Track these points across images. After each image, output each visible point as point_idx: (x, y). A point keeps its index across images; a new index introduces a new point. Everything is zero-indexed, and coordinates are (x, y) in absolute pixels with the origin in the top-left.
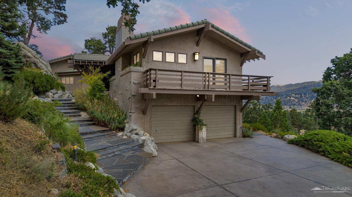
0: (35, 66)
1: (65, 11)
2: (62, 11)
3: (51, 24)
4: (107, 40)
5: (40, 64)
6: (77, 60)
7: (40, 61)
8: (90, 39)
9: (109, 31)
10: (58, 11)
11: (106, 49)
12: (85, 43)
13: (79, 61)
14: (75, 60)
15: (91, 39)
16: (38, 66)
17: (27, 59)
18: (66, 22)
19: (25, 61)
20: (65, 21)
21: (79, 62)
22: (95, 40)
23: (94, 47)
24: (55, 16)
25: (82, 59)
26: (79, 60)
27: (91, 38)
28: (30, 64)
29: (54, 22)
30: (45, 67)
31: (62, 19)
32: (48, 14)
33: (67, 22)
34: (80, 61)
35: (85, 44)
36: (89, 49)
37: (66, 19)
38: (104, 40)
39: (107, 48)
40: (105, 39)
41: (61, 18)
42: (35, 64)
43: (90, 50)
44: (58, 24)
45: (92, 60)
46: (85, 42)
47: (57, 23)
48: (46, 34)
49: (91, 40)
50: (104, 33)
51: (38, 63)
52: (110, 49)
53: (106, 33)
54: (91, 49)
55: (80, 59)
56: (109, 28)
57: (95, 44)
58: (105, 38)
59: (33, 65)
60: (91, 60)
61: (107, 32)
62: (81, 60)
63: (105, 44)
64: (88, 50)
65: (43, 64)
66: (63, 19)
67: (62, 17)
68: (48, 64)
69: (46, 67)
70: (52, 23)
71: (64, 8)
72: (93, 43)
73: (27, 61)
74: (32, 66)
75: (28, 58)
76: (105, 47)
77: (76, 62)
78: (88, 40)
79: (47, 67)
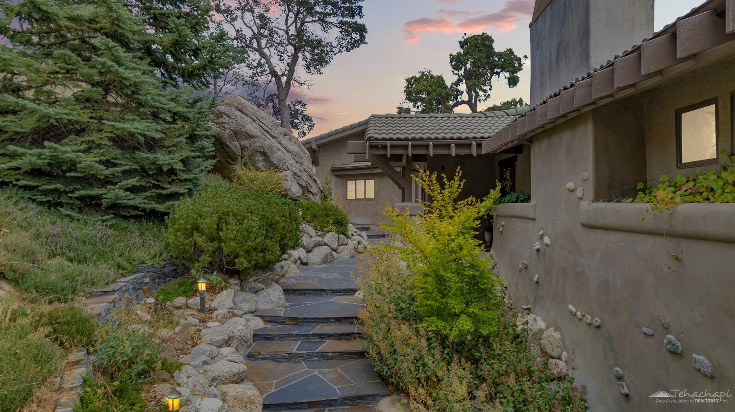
0: (265, 160)
1: (361, 17)
2: (357, 19)
3: (333, 52)
4: (462, 72)
5: (278, 155)
6: (377, 139)
7: (280, 144)
8: (418, 75)
9: (466, 48)
10: (349, 20)
11: (459, 97)
12: (407, 87)
13: (383, 143)
14: (369, 139)
15: (420, 74)
16: (272, 160)
17: (245, 143)
18: (364, 43)
19: (240, 149)
20: (362, 40)
21: (385, 147)
22: (432, 77)
23: (429, 93)
24: (341, 32)
25: (395, 137)
26: (384, 139)
27: (420, 72)
28: (251, 156)
29: (339, 46)
30: (293, 162)
31: (356, 36)
32: (329, 31)
33: (367, 43)
34: (388, 144)
35: (405, 88)
36: (415, 101)
37: (364, 36)
38: (456, 74)
39: (461, 94)
40: (456, 72)
41: (353, 35)
42: (264, 154)
43: (419, 104)
44: (348, 50)
45: (429, 139)
46: (405, 84)
47: (345, 49)
48: (320, 74)
49: (420, 78)
50: (455, 54)
51: (273, 153)
52: (470, 96)
53: (459, 54)
54: (422, 100)
55: (387, 137)
56: (465, 40)
57: (431, 86)
58: (456, 68)
59: (259, 157)
60: (425, 137)
61: (462, 51)
62: (391, 139)
63: (457, 83)
64: (412, 103)
65: (288, 151)
66: (358, 36)
67: (355, 31)
68: (303, 150)
69: (297, 162)
70: (334, 50)
71: (360, 12)
72: (425, 83)
73: (243, 148)
74: (258, 160)
75: (246, 139)
76: (457, 91)
77: (371, 147)
78: (412, 78)
79: (300, 160)
